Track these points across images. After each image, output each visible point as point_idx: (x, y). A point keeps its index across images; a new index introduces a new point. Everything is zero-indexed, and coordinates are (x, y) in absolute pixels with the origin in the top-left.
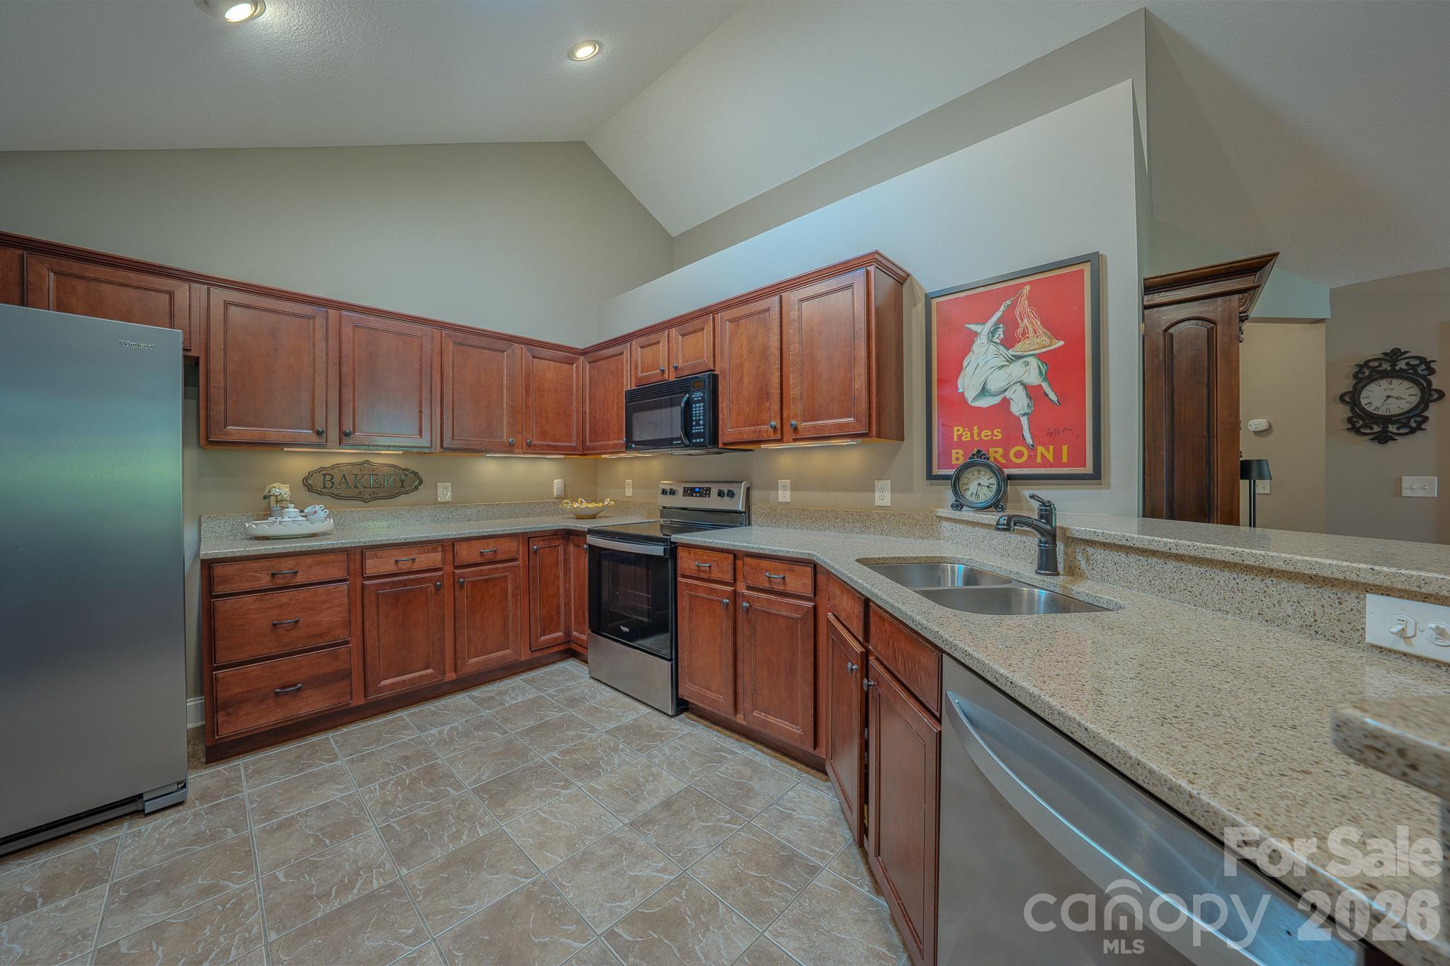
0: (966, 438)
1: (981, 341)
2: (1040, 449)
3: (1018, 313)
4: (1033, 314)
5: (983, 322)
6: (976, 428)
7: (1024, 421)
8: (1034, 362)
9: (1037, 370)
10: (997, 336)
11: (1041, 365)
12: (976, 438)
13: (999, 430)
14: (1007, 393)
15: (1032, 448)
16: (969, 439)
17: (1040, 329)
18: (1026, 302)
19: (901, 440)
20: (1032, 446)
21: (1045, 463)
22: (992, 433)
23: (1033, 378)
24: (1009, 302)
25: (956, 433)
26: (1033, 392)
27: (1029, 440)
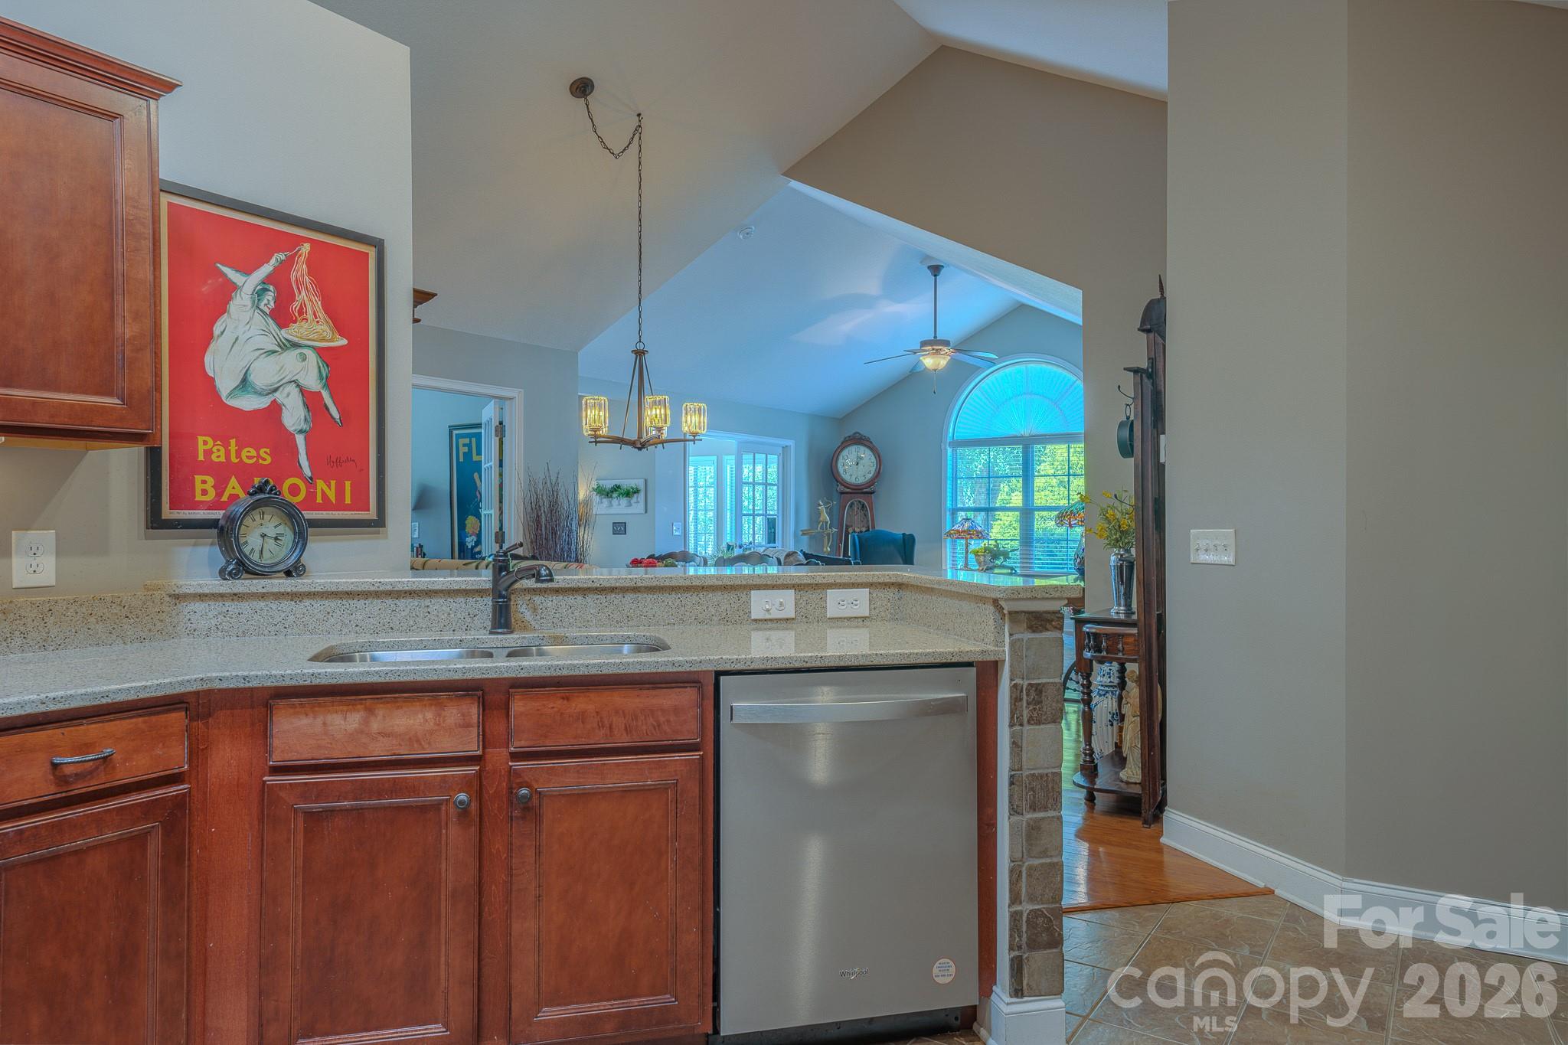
0: (219, 457)
1: (243, 301)
2: (320, 484)
3: (294, 278)
4: (314, 290)
5: (248, 271)
6: (233, 442)
7: (300, 440)
8: (312, 356)
9: (316, 371)
10: (265, 301)
11: (321, 366)
12: (234, 460)
13: (268, 450)
14: (277, 394)
15: (310, 483)
16: (223, 459)
17: (321, 314)
18: (305, 266)
20: (311, 478)
21: (326, 505)
22: (258, 452)
23: (313, 383)
24: (282, 256)
25: (201, 448)
26: (311, 400)
27: (307, 472)
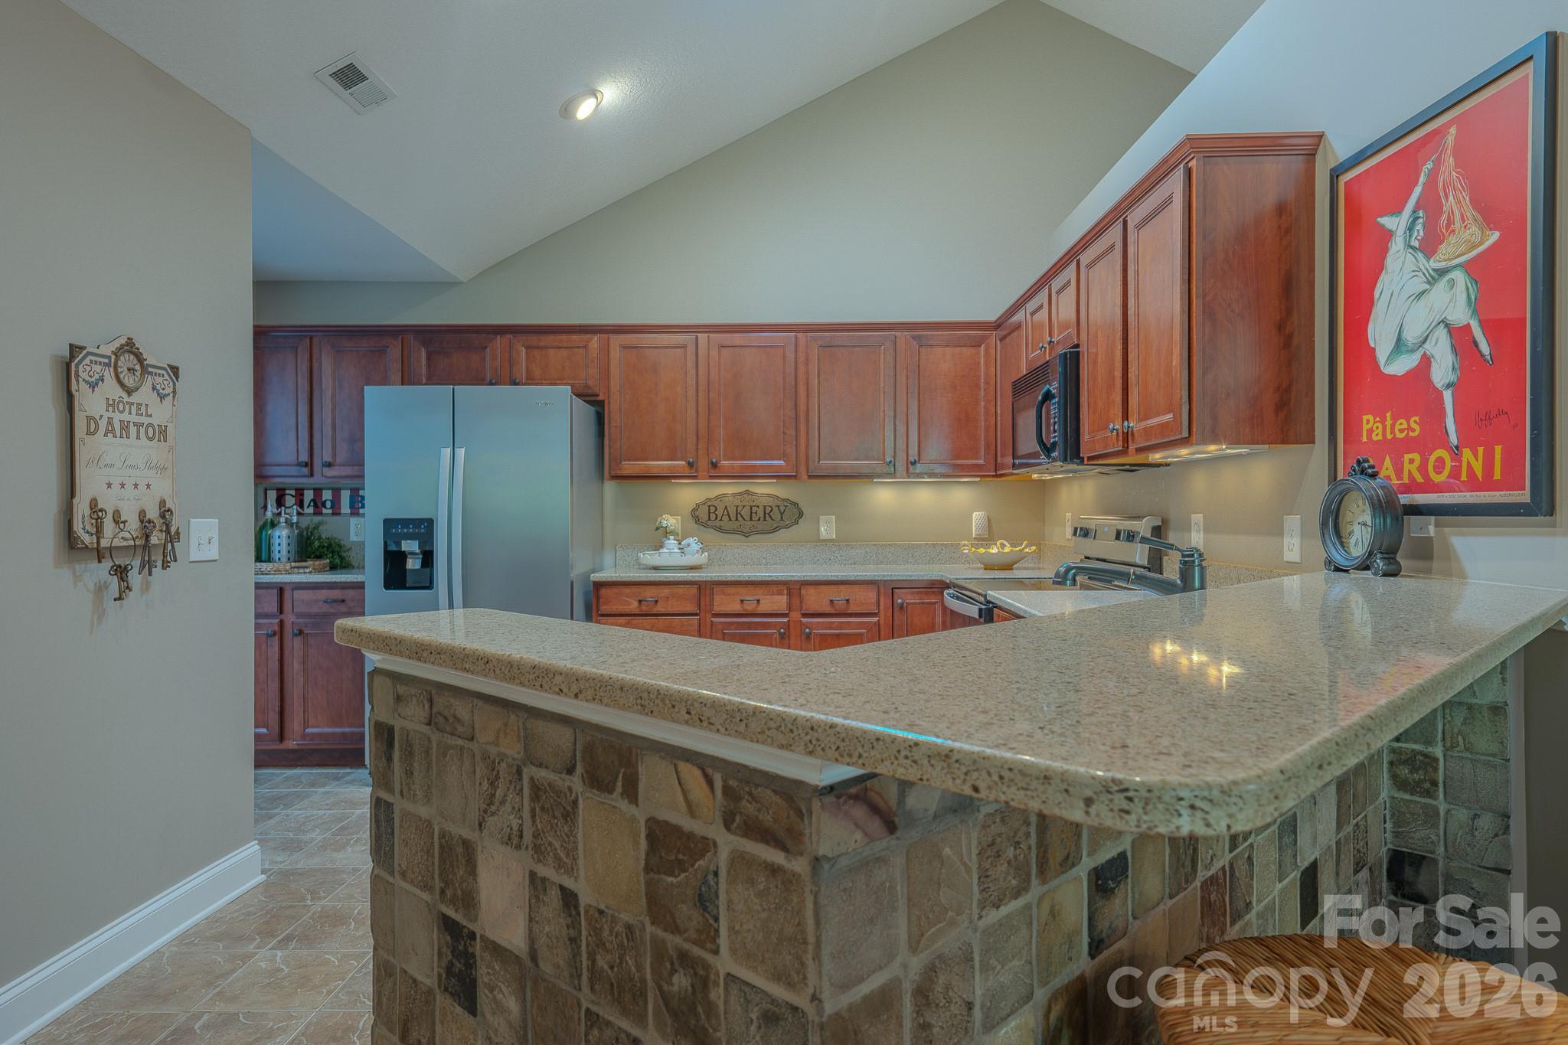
0: (1377, 435)
1: (1397, 245)
2: (1467, 454)
3: (1442, 184)
4: (1461, 184)
5: (1398, 210)
6: (1388, 415)
7: (1448, 397)
8: (1459, 276)
9: (1465, 295)
10: (1416, 234)
11: (1470, 286)
12: (1389, 436)
13: (1417, 418)
14: (1426, 346)
15: (1456, 453)
16: (1380, 437)
17: (1470, 212)
18: (1452, 159)
19: (1310, 443)
20: (1457, 447)
21: (1474, 484)
22: (1409, 424)
23: (1460, 315)
24: (1429, 165)
25: (1366, 427)
26: (1460, 337)
27: (1454, 439)
